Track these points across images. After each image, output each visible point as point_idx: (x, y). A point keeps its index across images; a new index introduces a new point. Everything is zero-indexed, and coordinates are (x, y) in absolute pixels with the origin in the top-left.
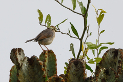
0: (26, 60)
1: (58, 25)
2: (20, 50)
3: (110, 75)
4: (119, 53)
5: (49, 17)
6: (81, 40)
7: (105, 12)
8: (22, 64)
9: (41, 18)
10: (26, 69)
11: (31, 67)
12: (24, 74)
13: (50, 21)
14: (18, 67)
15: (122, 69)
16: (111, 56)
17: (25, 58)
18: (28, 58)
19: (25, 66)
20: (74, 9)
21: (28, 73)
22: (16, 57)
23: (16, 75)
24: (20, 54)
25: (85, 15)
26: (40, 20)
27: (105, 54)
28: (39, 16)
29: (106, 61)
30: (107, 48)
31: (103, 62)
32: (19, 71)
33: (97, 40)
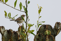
1: (14, 17)
9: (6, 15)
12: (5, 38)
16: (43, 28)
17: (6, 30)
19: (5, 34)
21: (7, 37)
24: (3, 29)
27: (40, 27)
29: (41, 30)
30: (42, 24)
31: (39, 31)
32: (3, 36)
33: (38, 21)
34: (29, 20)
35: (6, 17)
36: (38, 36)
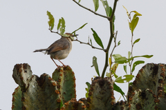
0: (34, 79)
1: (74, 32)
2: (26, 66)
3: (147, 99)
4: (159, 70)
5: (62, 21)
6: (107, 51)
7: (140, 15)
8: (29, 85)
9: (51, 23)
10: (35, 91)
11: (40, 89)
12: (31, 99)
13: (64, 26)
14: (24, 88)
15: (164, 90)
16: (149, 74)
18: (37, 76)
19: (32, 87)
20: (96, 10)
21: (37, 96)
22: (20, 76)
23: (21, 99)
25: (111, 18)
26: (50, 25)
27: (141, 71)
28: (49, 20)
29: (142, 80)
31: (137, 82)
32: (25, 94)
33: (129, 52)
34: (119, 44)
35: (52, 29)
36: (140, 96)
